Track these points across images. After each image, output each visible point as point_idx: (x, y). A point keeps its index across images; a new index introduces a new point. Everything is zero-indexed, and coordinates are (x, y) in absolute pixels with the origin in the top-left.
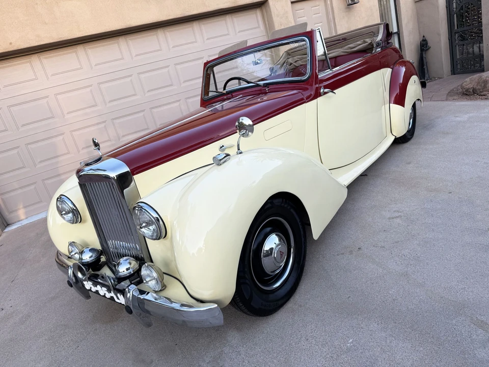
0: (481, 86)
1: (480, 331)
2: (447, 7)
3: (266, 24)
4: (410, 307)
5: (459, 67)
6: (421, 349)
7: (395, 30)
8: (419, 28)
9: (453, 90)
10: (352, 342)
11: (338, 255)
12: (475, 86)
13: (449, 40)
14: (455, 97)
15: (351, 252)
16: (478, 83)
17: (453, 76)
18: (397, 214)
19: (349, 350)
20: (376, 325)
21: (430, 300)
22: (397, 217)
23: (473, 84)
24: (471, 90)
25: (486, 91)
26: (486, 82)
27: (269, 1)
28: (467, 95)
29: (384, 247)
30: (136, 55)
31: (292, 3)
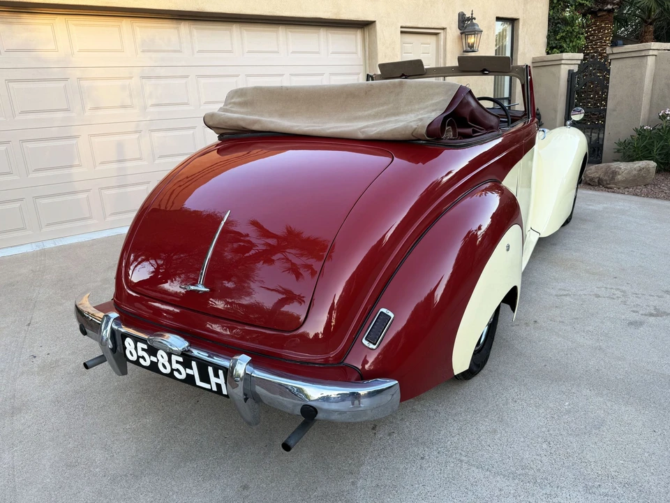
0: (609, 176)
2: (568, 81)
3: (365, 51)
4: (618, 377)
7: (506, 95)
10: (569, 405)
11: (511, 326)
12: (601, 176)
15: (527, 325)
16: (606, 173)
18: (564, 292)
19: (568, 412)
20: (588, 391)
21: (636, 372)
23: (599, 173)
24: (596, 180)
25: (614, 183)
26: (614, 173)
27: (377, 22)
28: (589, 184)
29: (563, 322)
30: (199, 52)
31: (402, 32)
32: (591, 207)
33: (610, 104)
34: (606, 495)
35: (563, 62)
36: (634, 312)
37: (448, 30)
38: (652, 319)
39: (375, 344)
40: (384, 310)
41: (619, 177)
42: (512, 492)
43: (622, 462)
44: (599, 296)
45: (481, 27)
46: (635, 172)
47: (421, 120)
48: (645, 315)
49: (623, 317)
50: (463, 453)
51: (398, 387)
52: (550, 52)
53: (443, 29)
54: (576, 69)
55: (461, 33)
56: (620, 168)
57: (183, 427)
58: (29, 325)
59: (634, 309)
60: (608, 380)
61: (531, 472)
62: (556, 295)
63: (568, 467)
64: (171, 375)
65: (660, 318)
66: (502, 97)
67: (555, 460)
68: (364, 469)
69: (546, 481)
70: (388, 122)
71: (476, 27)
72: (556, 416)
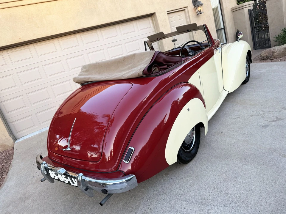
0: (271, 54)
1: (284, 158)
2: (249, 14)
3: (154, 25)
4: (251, 153)
5: (257, 46)
6: (259, 168)
8: (235, 25)
9: (256, 57)
10: (227, 169)
11: (212, 136)
12: (267, 55)
13: (251, 31)
14: (258, 61)
15: (218, 134)
16: (269, 53)
17: (255, 50)
18: (238, 117)
19: (226, 172)
20: (237, 161)
21: (260, 149)
22: (237, 118)
23: (266, 54)
24: (266, 57)
25: (273, 57)
26: (273, 53)
27: (156, 13)
28: (263, 59)
29: (234, 131)
30: (86, 44)
31: (168, 14)
32: (261, 71)
33: (269, 21)
34: (232, 207)
35: (244, 7)
36: (266, 121)
37: (188, 7)
38: (273, 123)
39: (128, 161)
40: (130, 147)
41: (276, 54)
42: (195, 210)
43: (242, 191)
44: (252, 116)
45: (202, 2)
46: (283, 50)
47: (141, 69)
48: (271, 121)
49: (261, 124)
50: (180, 196)
51: (135, 177)
52: (239, 3)
53: (186, 7)
54: (252, 8)
55: (195, 7)
56: (275, 50)
57: (80, 198)
58: (34, 164)
59: (267, 119)
60: (246, 155)
61: (204, 201)
62: (234, 118)
63: (220, 197)
64: (64, 182)
65: (277, 122)
66: (221, 28)
67: (215, 194)
68: (141, 207)
69: (209, 204)
70: (132, 71)
71: (200, 3)
72: (220, 175)
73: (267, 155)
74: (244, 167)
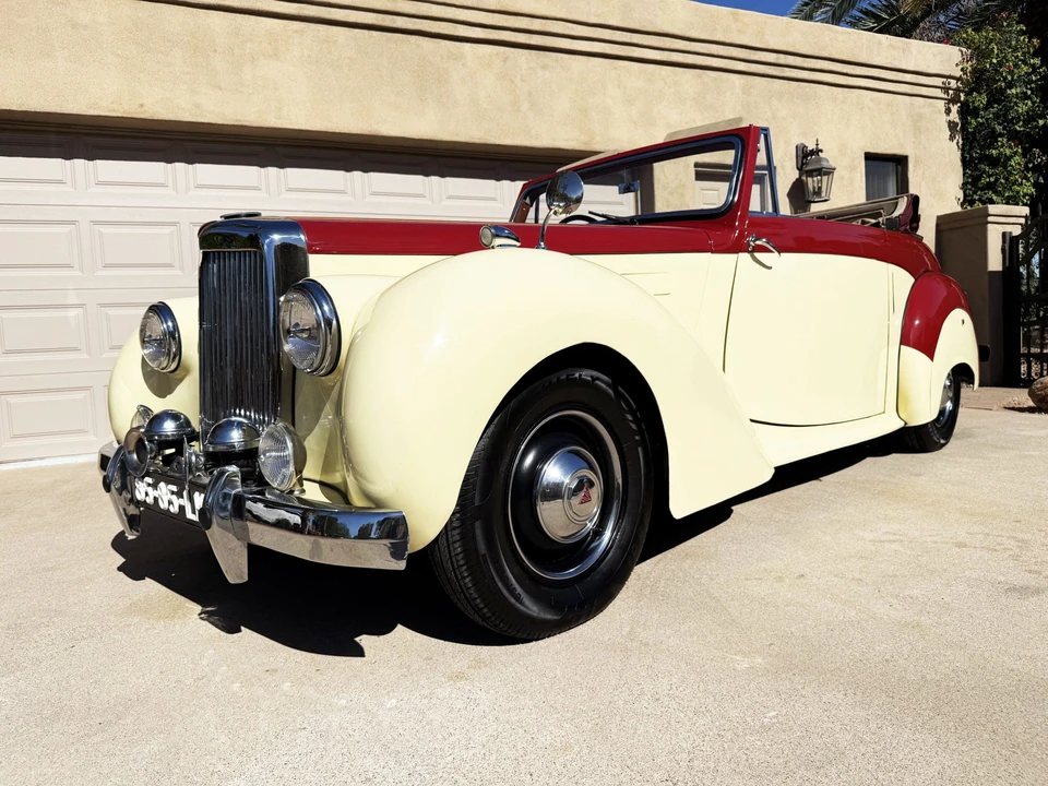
2: (1003, 250)
5: (1024, 370)
6: (965, 748)
11: (747, 579)
13: (1004, 314)
15: (779, 579)
18: (891, 537)
21: (980, 671)
31: (698, 172)
35: (991, 219)
36: (1030, 572)
37: (779, 170)
44: (965, 546)
45: (832, 164)
49: (1002, 579)
54: (1017, 231)
55: (801, 176)
59: (1034, 568)
62: (873, 541)
71: (825, 164)
72: (729, 735)
73: (1019, 704)
74: (873, 726)
